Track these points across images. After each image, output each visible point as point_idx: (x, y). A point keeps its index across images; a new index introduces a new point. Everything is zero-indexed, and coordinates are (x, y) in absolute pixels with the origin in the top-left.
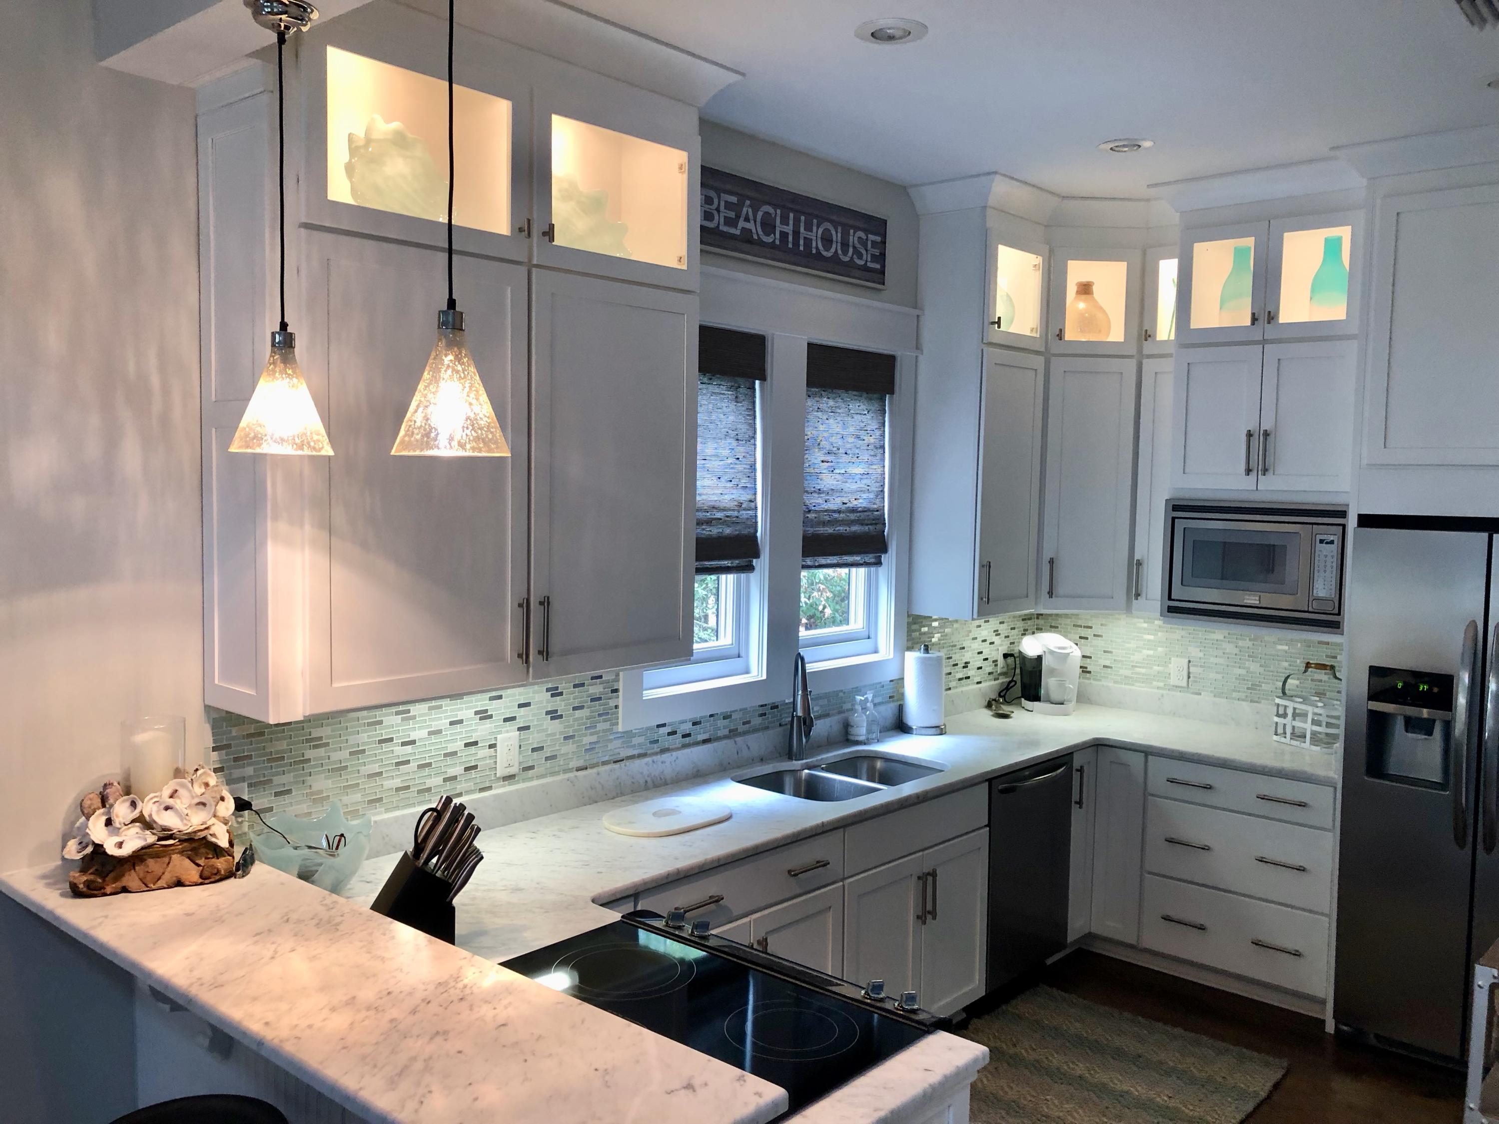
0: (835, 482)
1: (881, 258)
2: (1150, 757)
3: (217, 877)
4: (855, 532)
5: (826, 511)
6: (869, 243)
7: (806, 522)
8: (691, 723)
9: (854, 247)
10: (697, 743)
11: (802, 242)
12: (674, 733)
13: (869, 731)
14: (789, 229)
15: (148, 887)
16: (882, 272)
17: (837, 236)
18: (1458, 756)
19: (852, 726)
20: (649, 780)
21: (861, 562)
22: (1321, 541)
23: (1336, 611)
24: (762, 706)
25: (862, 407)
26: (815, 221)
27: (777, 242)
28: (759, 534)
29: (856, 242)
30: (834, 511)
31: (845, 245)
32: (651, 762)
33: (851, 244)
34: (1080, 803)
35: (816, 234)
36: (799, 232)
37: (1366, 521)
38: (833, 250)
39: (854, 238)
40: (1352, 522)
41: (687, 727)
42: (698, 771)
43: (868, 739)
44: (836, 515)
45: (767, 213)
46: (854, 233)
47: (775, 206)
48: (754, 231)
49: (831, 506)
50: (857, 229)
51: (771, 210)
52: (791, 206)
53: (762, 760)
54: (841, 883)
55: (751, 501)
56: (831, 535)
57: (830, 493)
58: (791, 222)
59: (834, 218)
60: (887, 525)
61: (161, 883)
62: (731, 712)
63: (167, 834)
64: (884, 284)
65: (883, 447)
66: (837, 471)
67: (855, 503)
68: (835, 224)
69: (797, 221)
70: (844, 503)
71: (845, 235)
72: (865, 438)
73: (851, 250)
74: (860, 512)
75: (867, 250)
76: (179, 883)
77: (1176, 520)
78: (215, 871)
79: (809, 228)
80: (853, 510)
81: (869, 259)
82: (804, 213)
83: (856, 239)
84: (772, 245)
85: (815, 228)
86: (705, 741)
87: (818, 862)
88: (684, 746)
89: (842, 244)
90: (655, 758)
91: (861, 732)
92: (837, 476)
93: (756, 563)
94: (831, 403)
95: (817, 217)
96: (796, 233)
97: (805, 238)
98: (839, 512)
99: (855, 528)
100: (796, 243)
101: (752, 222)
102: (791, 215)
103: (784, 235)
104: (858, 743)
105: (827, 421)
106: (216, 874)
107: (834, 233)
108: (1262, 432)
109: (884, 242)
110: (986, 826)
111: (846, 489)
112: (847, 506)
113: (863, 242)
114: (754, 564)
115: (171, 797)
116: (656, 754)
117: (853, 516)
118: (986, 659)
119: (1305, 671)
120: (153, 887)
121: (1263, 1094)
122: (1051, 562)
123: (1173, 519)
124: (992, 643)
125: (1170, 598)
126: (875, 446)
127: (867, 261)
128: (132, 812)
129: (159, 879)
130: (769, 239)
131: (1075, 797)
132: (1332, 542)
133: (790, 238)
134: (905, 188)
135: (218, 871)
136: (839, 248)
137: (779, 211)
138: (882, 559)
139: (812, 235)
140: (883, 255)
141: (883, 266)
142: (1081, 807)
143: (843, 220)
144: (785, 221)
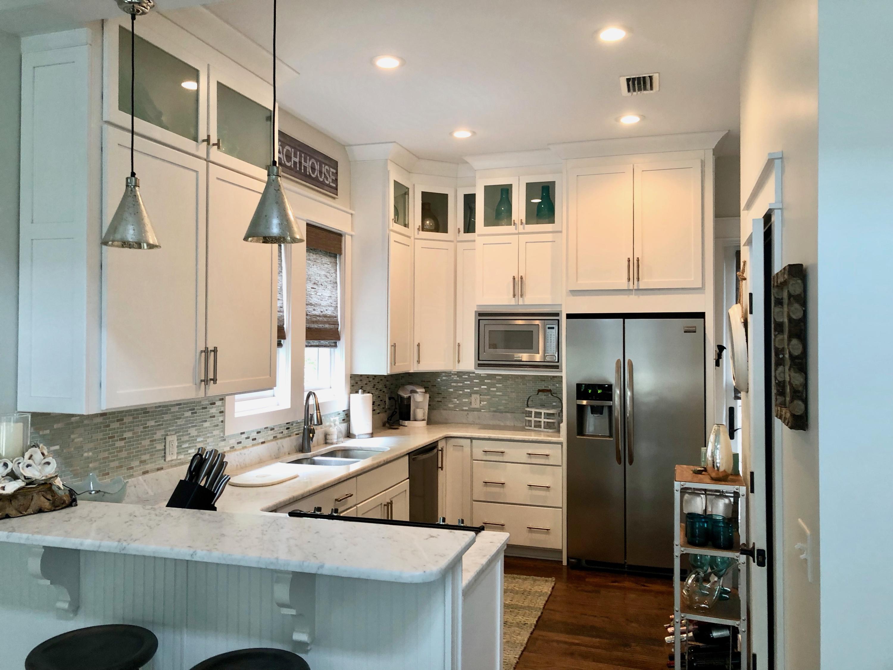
0: (317, 300)
1: (336, 181)
2: (473, 441)
3: (64, 506)
4: (326, 328)
5: (314, 315)
6: (331, 172)
7: (308, 321)
8: (256, 433)
9: (325, 174)
10: (258, 444)
11: (303, 168)
12: (248, 438)
13: (338, 438)
14: (297, 160)
15: (21, 513)
16: (336, 189)
17: (317, 167)
18: (617, 420)
19: (329, 435)
20: (238, 464)
21: (328, 345)
22: (549, 328)
23: (557, 360)
24: (287, 423)
25: (328, 260)
26: (308, 158)
27: (292, 166)
28: (285, 326)
29: (325, 171)
30: (318, 316)
31: (321, 172)
32: (239, 454)
33: (323, 172)
34: (442, 468)
35: (308, 164)
36: (301, 163)
37: (569, 316)
38: (316, 174)
39: (325, 168)
40: (564, 317)
41: (254, 435)
42: (260, 459)
43: (338, 441)
44: (318, 318)
45: (287, 150)
46: (325, 167)
47: (292, 147)
48: (282, 159)
49: (317, 313)
50: (326, 164)
51: (290, 149)
52: (299, 148)
53: (289, 454)
54: (355, 507)
55: (281, 307)
56: (316, 328)
57: (316, 305)
58: (298, 156)
59: (317, 158)
60: (340, 325)
61: (30, 511)
62: (274, 426)
63: (30, 481)
64: (337, 195)
65: (336, 283)
66: (318, 294)
67: (326, 312)
68: (317, 161)
69: (301, 156)
70: (322, 312)
71: (321, 166)
72: (329, 277)
73: (323, 175)
74: (329, 317)
75: (330, 176)
76: (40, 511)
77: (480, 321)
78: (63, 502)
79: (305, 161)
80: (325, 316)
81: (331, 181)
82: (303, 153)
83: (325, 170)
84: (289, 168)
85: (308, 161)
86: (263, 443)
87: (347, 495)
88: (253, 445)
89: (319, 171)
90: (241, 451)
91: (334, 437)
92: (318, 297)
93: (283, 342)
94: (315, 256)
95: (309, 155)
96: (300, 163)
97: (304, 166)
98: (319, 316)
99: (327, 326)
100: (300, 169)
101: (282, 154)
102: (298, 153)
103: (295, 163)
104: (332, 444)
105: (313, 266)
106: (63, 504)
107: (316, 165)
108: (520, 277)
109: (337, 173)
110: (407, 479)
111: (322, 304)
112: (323, 313)
113: (328, 172)
114: (282, 342)
115: (29, 459)
116: (240, 449)
117: (325, 319)
118: (381, 400)
119: (538, 394)
120: (25, 513)
121: (549, 592)
122: (419, 345)
123: (479, 320)
124: (384, 392)
125: (479, 360)
126: (333, 282)
127: (330, 182)
128: (6, 469)
129: (28, 508)
130: (288, 164)
131: (440, 465)
132: (553, 328)
133: (298, 165)
134: (344, 146)
135: (64, 502)
136: (318, 173)
137: (293, 150)
138: (337, 344)
139: (306, 165)
140: (337, 180)
141: (337, 186)
142: (442, 470)
143: (320, 159)
144: (295, 156)
